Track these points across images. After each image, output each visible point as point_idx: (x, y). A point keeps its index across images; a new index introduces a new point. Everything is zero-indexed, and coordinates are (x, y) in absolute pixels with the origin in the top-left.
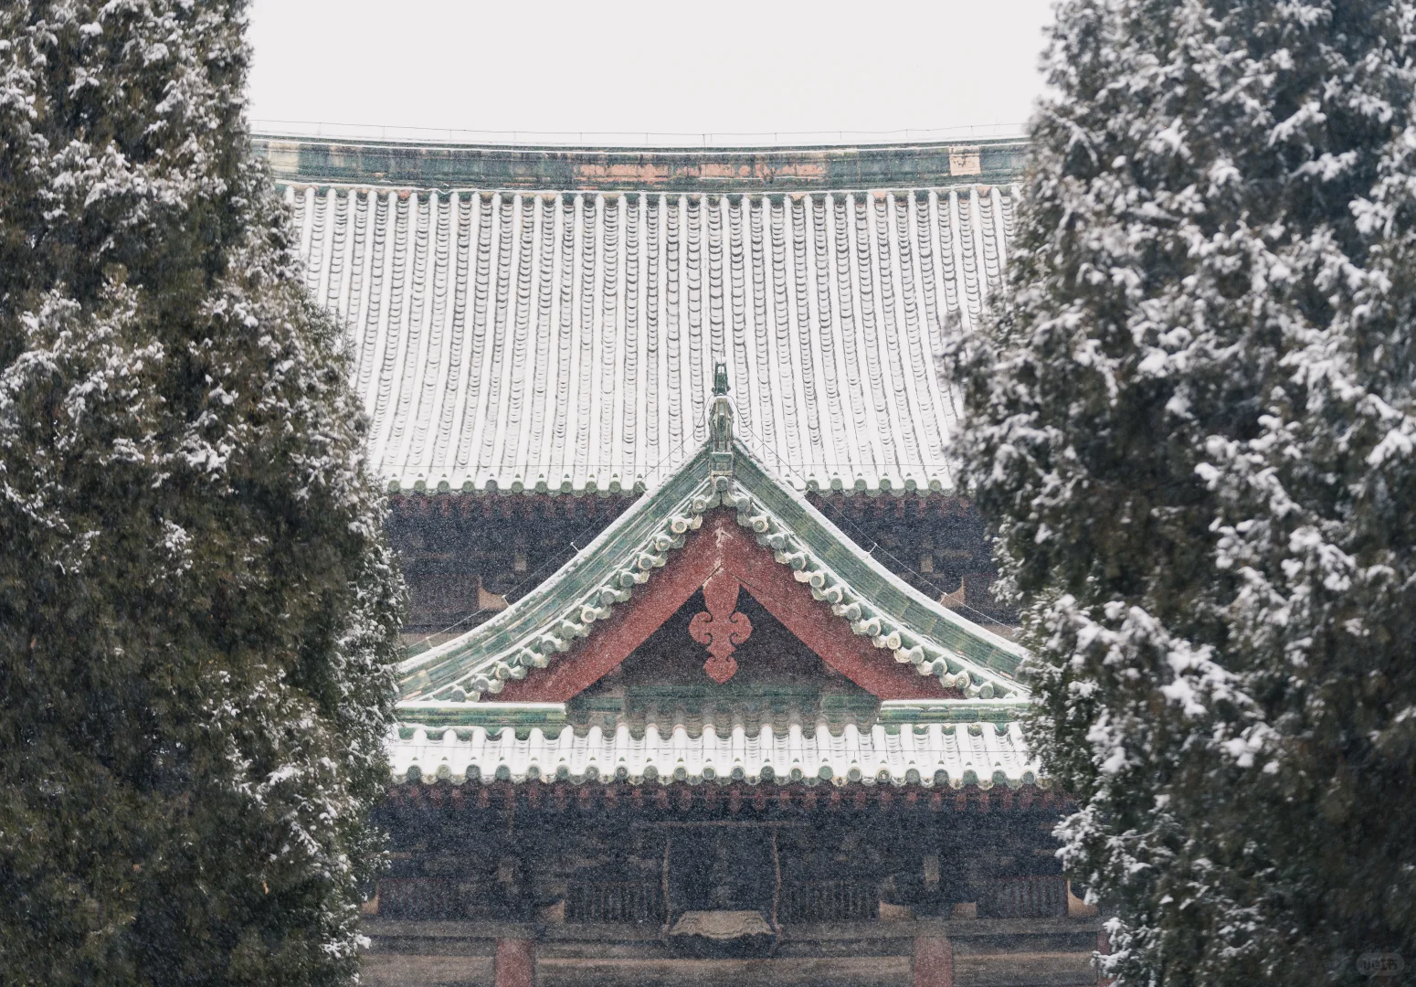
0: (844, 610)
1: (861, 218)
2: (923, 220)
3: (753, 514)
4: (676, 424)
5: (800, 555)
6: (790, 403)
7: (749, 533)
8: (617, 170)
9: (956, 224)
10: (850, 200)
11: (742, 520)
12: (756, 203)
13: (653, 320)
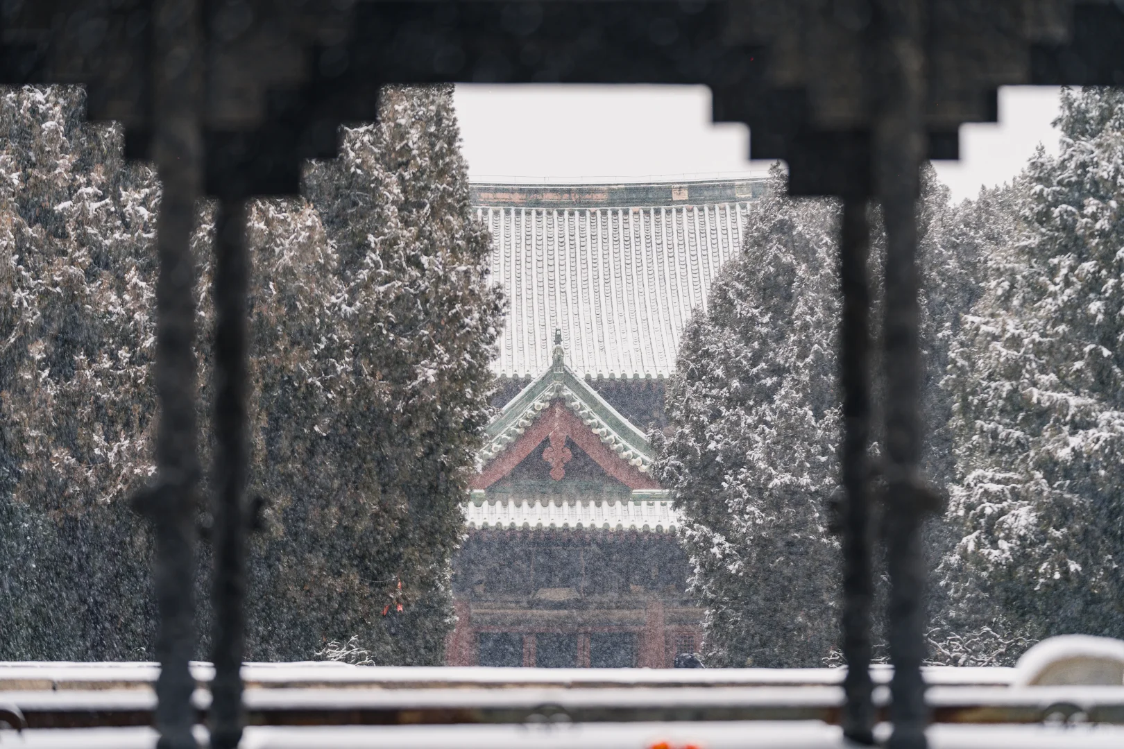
0: (616, 446)
1: (626, 222)
2: (658, 224)
3: (574, 401)
4: (532, 338)
5: (595, 421)
6: (589, 326)
7: (572, 411)
8: (499, 195)
9: (675, 226)
10: (620, 213)
11: (567, 405)
12: (572, 214)
13: (519, 278)
